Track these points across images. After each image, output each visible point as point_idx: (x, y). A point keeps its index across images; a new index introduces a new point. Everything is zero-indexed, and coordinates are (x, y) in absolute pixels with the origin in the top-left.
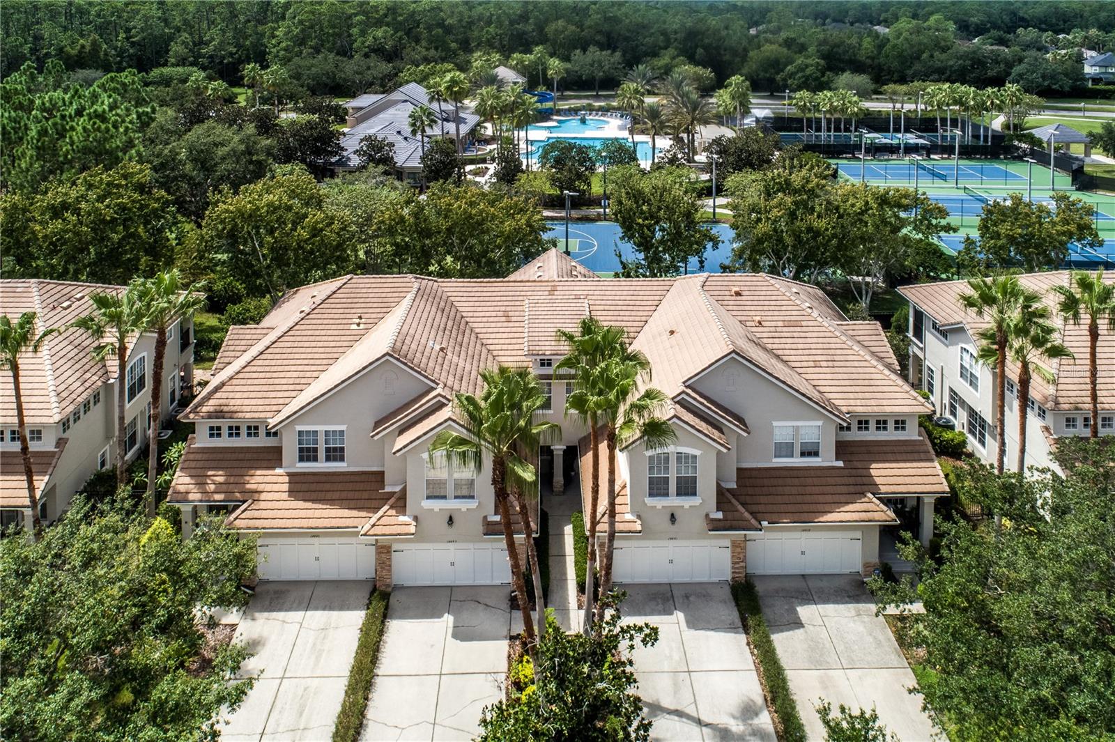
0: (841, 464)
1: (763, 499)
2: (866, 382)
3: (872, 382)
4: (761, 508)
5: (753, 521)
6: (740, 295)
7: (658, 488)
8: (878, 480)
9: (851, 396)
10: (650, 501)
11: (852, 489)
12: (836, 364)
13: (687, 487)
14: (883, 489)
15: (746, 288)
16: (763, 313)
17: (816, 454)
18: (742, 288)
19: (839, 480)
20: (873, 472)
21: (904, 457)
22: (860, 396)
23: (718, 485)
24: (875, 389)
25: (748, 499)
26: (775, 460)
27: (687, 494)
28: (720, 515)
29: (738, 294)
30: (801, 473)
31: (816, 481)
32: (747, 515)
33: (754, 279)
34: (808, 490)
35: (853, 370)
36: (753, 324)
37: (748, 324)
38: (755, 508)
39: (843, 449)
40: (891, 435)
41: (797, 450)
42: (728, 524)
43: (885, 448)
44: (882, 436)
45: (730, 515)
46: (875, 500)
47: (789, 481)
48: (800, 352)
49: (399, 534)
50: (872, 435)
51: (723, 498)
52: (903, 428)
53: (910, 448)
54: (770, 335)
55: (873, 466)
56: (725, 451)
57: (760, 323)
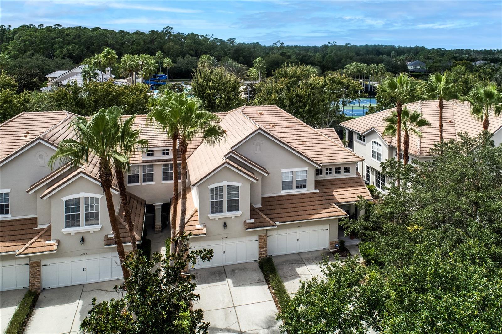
0: (318, 191)
1: (276, 211)
2: (330, 150)
3: (332, 149)
4: (275, 216)
5: (271, 222)
6: (263, 115)
7: (216, 207)
8: (337, 197)
9: (322, 156)
10: (211, 216)
11: (324, 202)
12: (314, 142)
13: (233, 206)
14: (340, 201)
15: (266, 112)
16: (275, 122)
17: (305, 187)
18: (264, 112)
19: (317, 199)
20: (334, 193)
21: (350, 185)
22: (327, 155)
23: (251, 206)
24: (334, 152)
25: (268, 212)
26: (283, 191)
27: (233, 210)
28: (252, 221)
29: (261, 114)
30: (296, 197)
31: (305, 200)
32: (267, 219)
33: (270, 108)
34: (301, 205)
35: (323, 145)
36: (270, 127)
37: (267, 127)
38: (272, 216)
39: (318, 184)
40: (343, 175)
41: (294, 185)
42: (257, 225)
43: (339, 182)
44: (338, 176)
45: (258, 220)
46: (336, 206)
47: (290, 201)
48: (295, 138)
49: (45, 251)
50: (333, 176)
51: (254, 212)
52: (349, 172)
53: (352, 181)
54: (279, 131)
55: (334, 191)
56: (255, 181)
57: (273, 126)
